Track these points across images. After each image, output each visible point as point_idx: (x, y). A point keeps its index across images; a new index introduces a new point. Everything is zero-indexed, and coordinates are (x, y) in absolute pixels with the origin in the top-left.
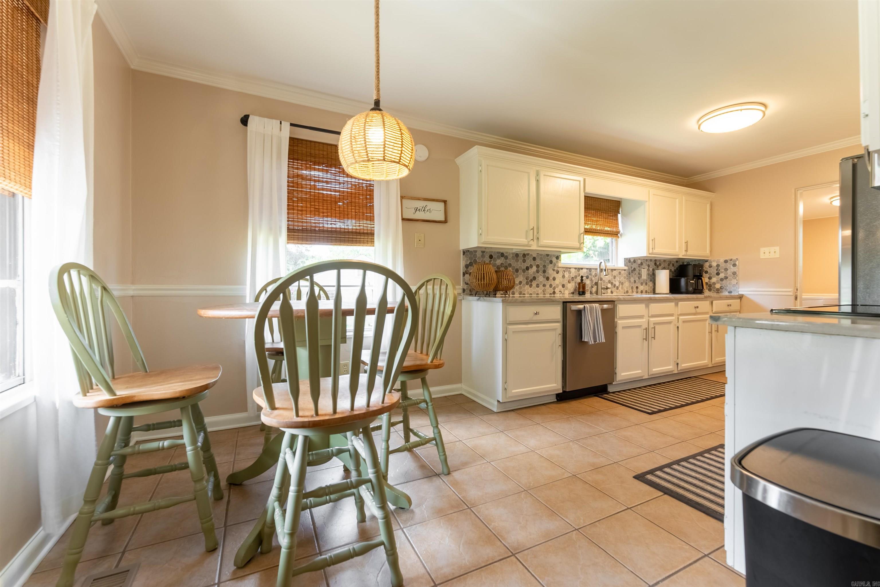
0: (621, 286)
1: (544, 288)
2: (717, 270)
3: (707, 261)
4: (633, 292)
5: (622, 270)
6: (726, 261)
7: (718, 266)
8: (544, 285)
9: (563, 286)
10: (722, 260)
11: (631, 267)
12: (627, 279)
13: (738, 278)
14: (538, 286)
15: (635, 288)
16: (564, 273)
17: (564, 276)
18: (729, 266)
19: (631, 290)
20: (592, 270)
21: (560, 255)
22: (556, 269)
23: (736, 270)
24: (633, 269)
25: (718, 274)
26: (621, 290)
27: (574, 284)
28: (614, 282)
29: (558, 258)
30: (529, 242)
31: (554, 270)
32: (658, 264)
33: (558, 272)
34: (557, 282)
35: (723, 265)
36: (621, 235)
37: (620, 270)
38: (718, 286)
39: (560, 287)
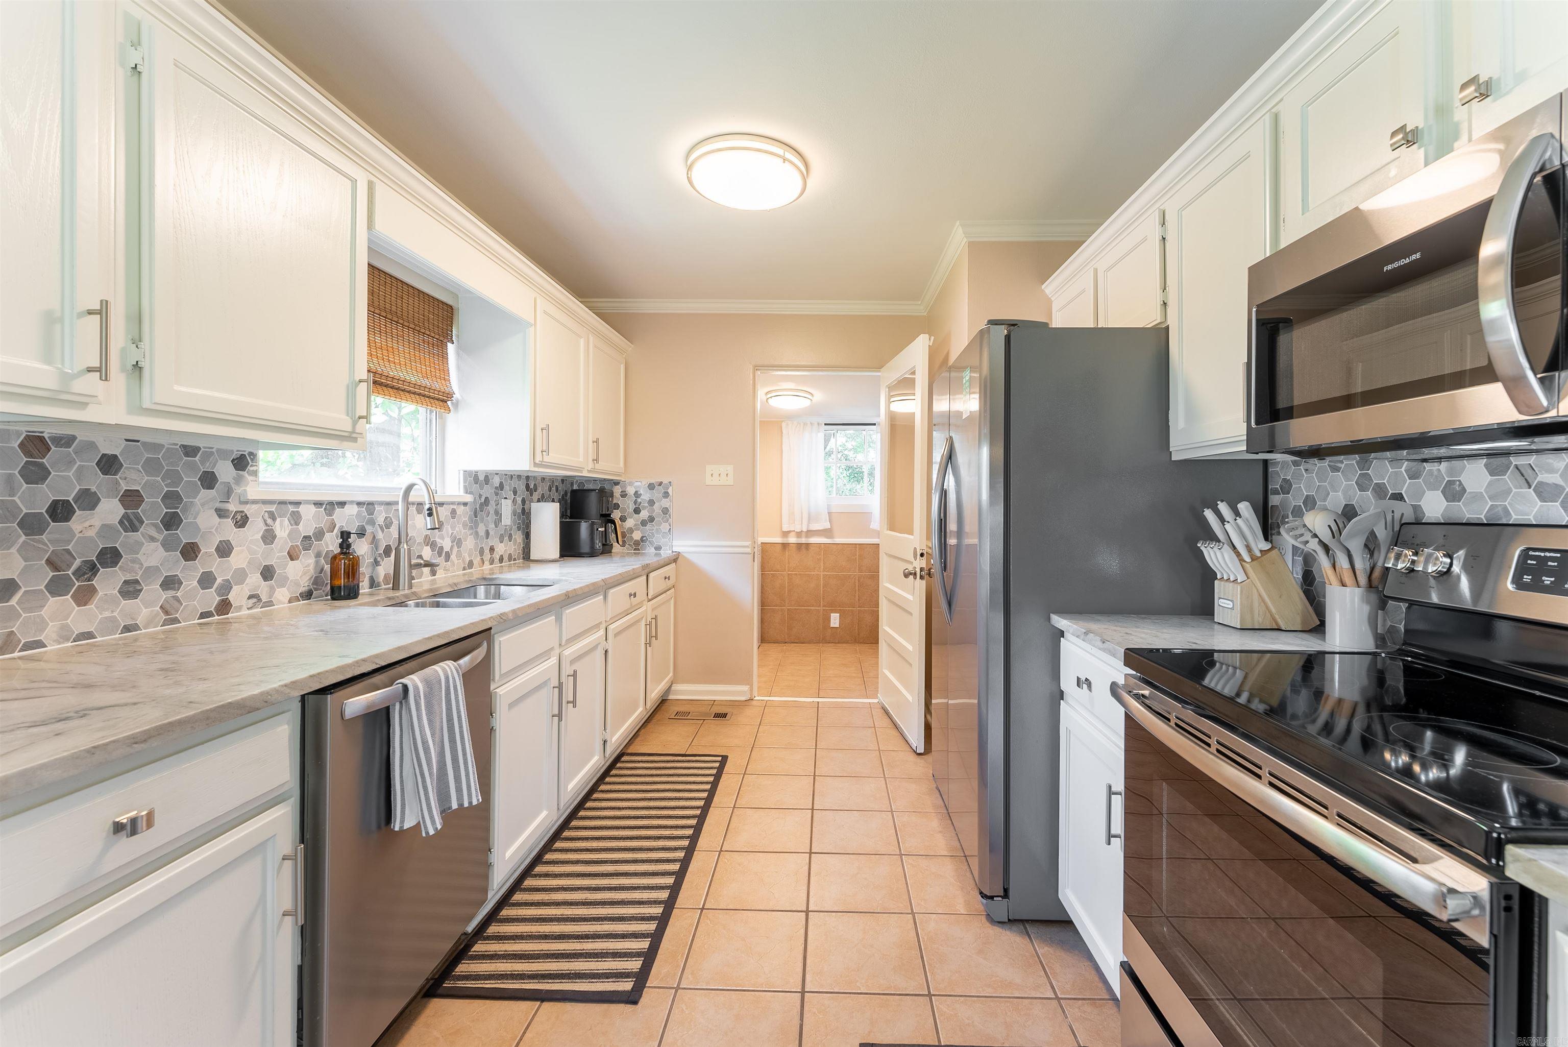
0: (455, 549)
1: (165, 595)
2: (635, 503)
3: (618, 483)
4: (483, 563)
5: (459, 504)
6: (651, 487)
7: (637, 494)
8: (170, 583)
9: (267, 573)
10: (645, 484)
11: (480, 496)
12: (471, 528)
13: (669, 521)
14: (131, 590)
15: (487, 551)
16: (269, 521)
17: (269, 537)
18: (657, 495)
19: (479, 558)
20: (377, 508)
21: (251, 454)
22: (232, 507)
23: (669, 504)
24: (483, 500)
25: (637, 511)
26: (456, 562)
27: (311, 561)
28: (438, 540)
29: (242, 462)
30: (66, 378)
31: (221, 513)
32: (533, 487)
33: (242, 521)
34: (238, 560)
35: (646, 494)
36: (456, 405)
37: (453, 503)
39: (255, 579)
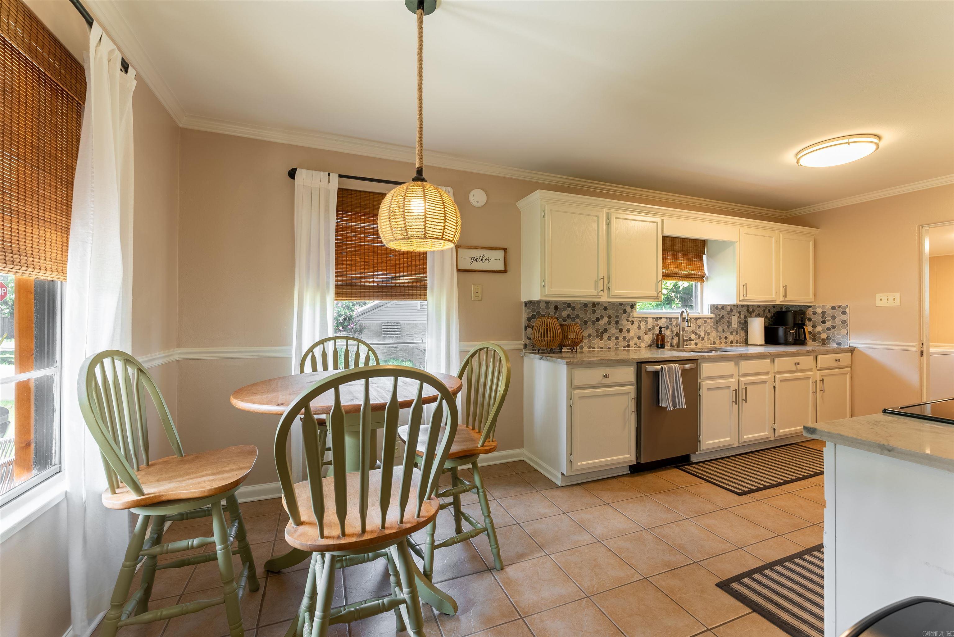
0: (706, 336)
1: (616, 341)
2: (822, 317)
3: (810, 307)
4: (721, 343)
5: (708, 318)
6: (833, 308)
7: (824, 312)
8: (617, 338)
9: (639, 338)
10: (828, 307)
11: (719, 315)
12: (714, 328)
13: (848, 328)
14: (609, 339)
15: (723, 338)
16: (639, 323)
17: (639, 328)
18: (837, 313)
19: (719, 341)
20: (673, 319)
21: (635, 304)
22: (630, 319)
23: (846, 318)
24: (721, 316)
25: (824, 322)
26: (707, 341)
27: (651, 336)
28: (698, 332)
29: (633, 306)
30: (598, 293)
31: (628, 321)
32: (751, 310)
33: (632, 323)
34: (632, 333)
35: (830, 312)
36: (707, 279)
37: (705, 318)
38: (824, 336)
39: (636, 339)
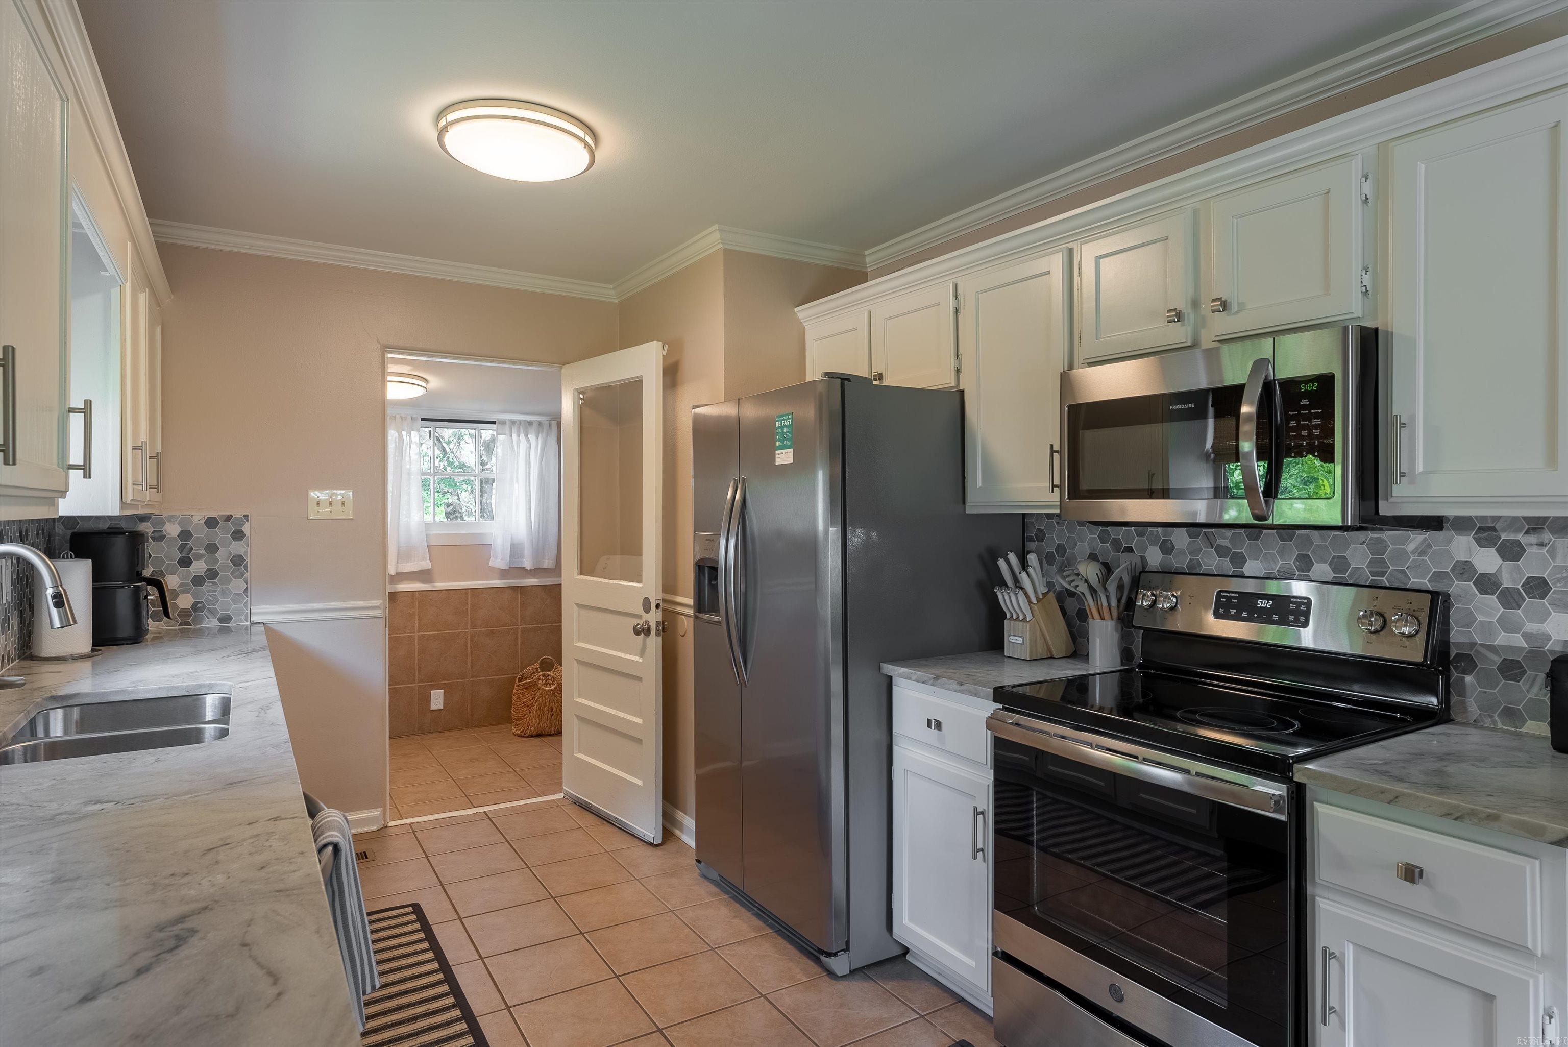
2: (181, 548)
3: (149, 520)
6: (211, 523)
7: (185, 535)
10: (199, 517)
13: (247, 575)
18: (221, 535)
23: (244, 550)
25: (185, 562)
35: (201, 534)
38: (186, 601)
